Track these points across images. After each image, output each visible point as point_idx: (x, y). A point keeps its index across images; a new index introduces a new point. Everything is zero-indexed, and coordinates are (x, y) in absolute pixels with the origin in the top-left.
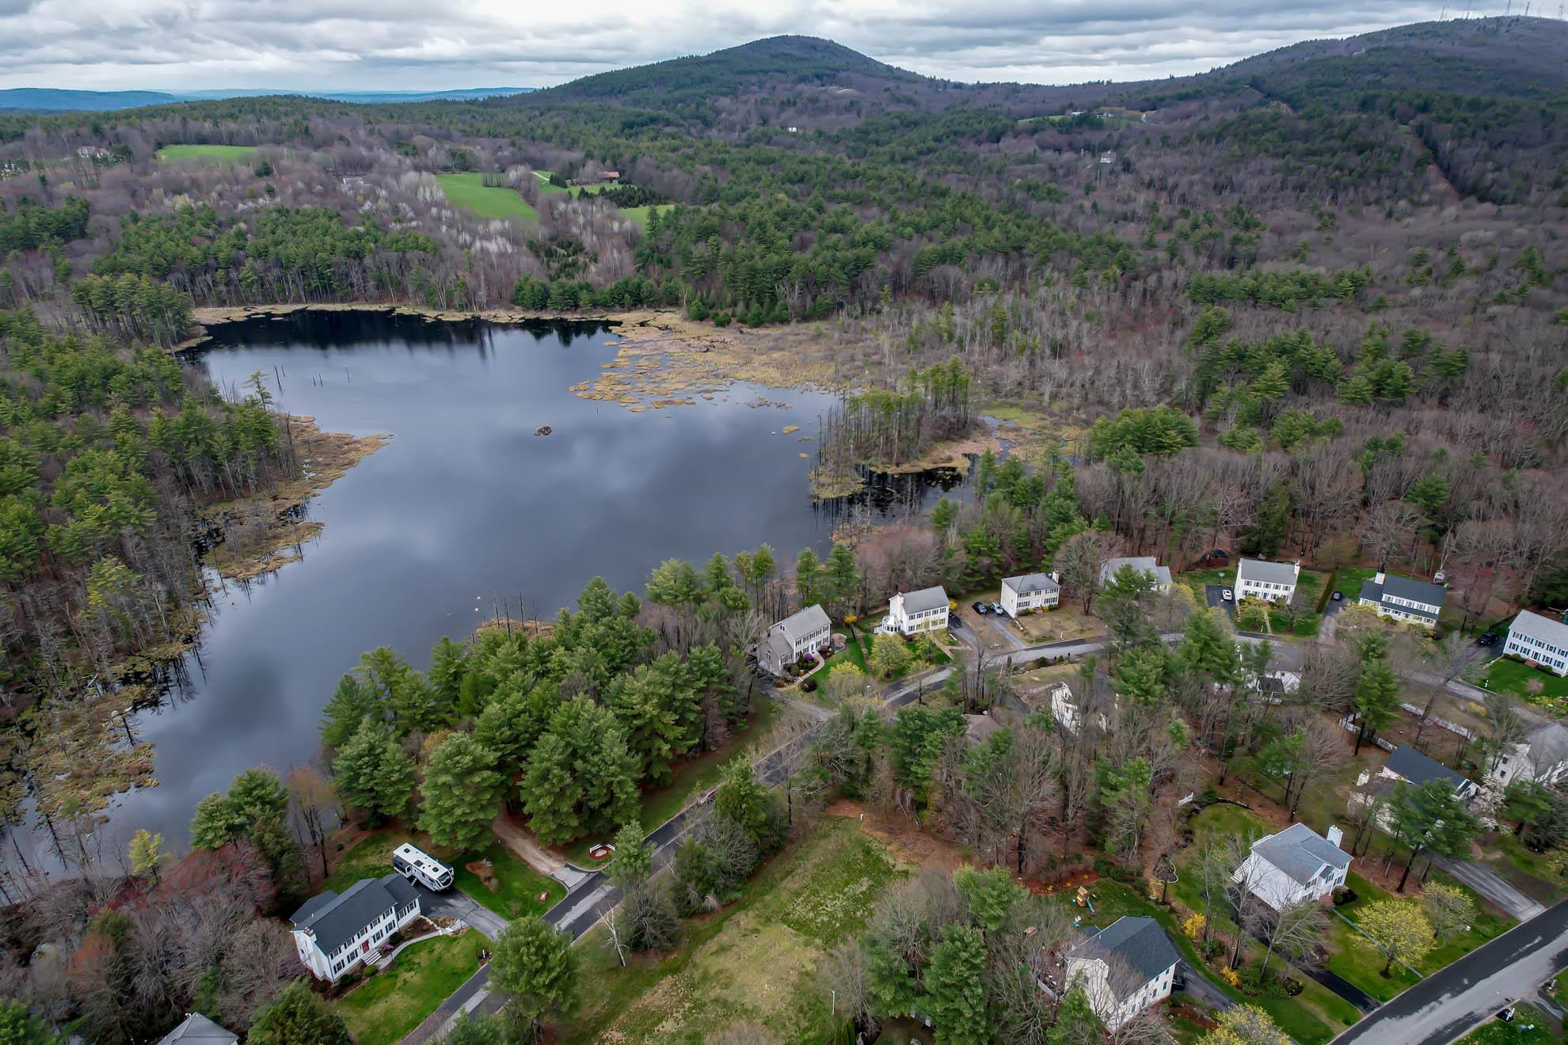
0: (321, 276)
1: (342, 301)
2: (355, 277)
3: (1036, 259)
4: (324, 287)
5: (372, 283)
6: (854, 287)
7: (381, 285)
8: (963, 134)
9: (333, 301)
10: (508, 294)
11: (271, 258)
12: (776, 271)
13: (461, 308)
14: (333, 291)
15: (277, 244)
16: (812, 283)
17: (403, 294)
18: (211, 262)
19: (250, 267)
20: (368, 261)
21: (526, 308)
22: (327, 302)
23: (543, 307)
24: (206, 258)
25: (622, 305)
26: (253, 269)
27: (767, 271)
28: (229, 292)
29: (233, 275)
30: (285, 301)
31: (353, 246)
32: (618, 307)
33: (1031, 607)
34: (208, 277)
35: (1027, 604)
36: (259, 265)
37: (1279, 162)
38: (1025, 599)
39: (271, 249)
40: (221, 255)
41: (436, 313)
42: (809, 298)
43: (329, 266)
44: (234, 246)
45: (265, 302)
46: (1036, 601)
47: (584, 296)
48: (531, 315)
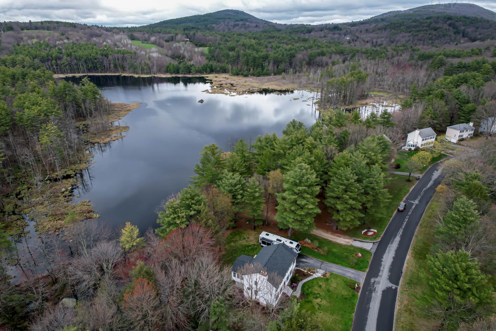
0: (93, 63)
1: (101, 73)
2: (106, 63)
3: (350, 55)
4: (94, 67)
5: (112, 65)
6: (291, 64)
7: (115, 66)
8: (298, 32)
9: (97, 73)
10: (164, 69)
11: (73, 57)
12: (263, 58)
13: (147, 73)
14: (97, 69)
15: (74, 52)
16: (277, 62)
17: (124, 69)
18: (50, 57)
19: (65, 60)
20: (110, 57)
21: (171, 73)
22: (95, 73)
23: (178, 73)
24: (48, 57)
25: (206, 72)
26: (66, 60)
27: (259, 58)
28: (57, 69)
29: (59, 62)
30: (79, 73)
31: (104, 53)
32: (205, 73)
33: (464, 137)
34: (49, 63)
35: (462, 136)
36: (69, 59)
37: (410, 34)
38: (462, 134)
39: (73, 53)
40: (54, 55)
41: (138, 75)
42: (276, 67)
43: (96, 59)
44: (58, 52)
45: (71, 73)
46: (465, 135)
47: (193, 69)
48: (174, 75)
